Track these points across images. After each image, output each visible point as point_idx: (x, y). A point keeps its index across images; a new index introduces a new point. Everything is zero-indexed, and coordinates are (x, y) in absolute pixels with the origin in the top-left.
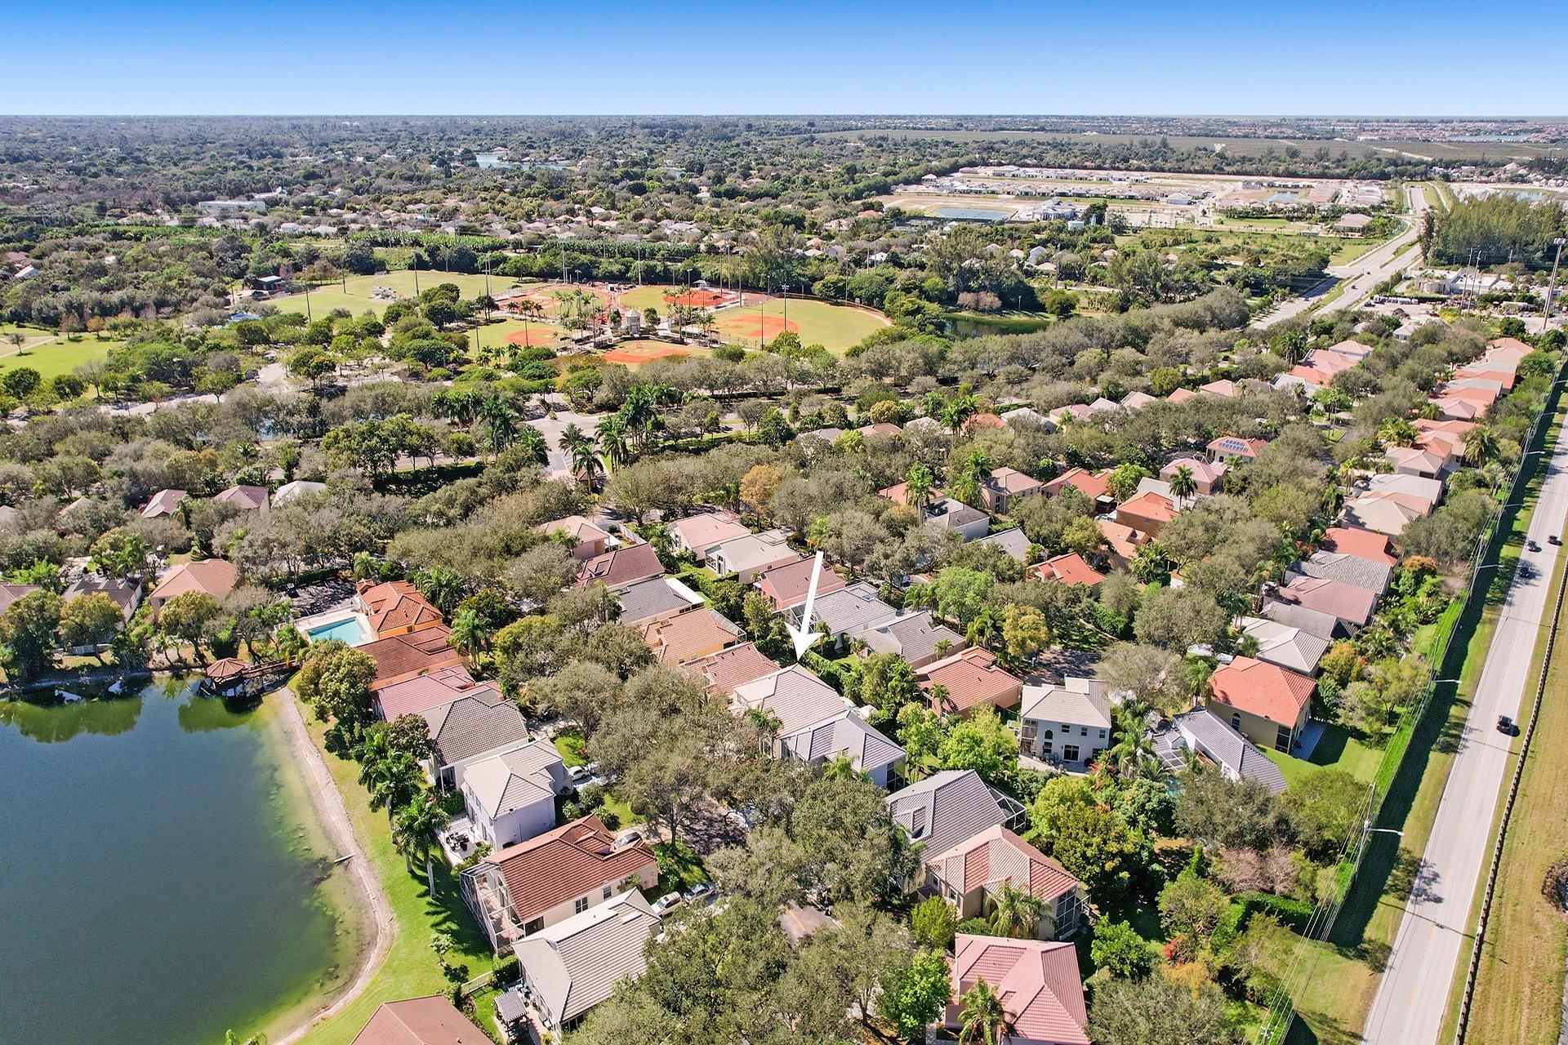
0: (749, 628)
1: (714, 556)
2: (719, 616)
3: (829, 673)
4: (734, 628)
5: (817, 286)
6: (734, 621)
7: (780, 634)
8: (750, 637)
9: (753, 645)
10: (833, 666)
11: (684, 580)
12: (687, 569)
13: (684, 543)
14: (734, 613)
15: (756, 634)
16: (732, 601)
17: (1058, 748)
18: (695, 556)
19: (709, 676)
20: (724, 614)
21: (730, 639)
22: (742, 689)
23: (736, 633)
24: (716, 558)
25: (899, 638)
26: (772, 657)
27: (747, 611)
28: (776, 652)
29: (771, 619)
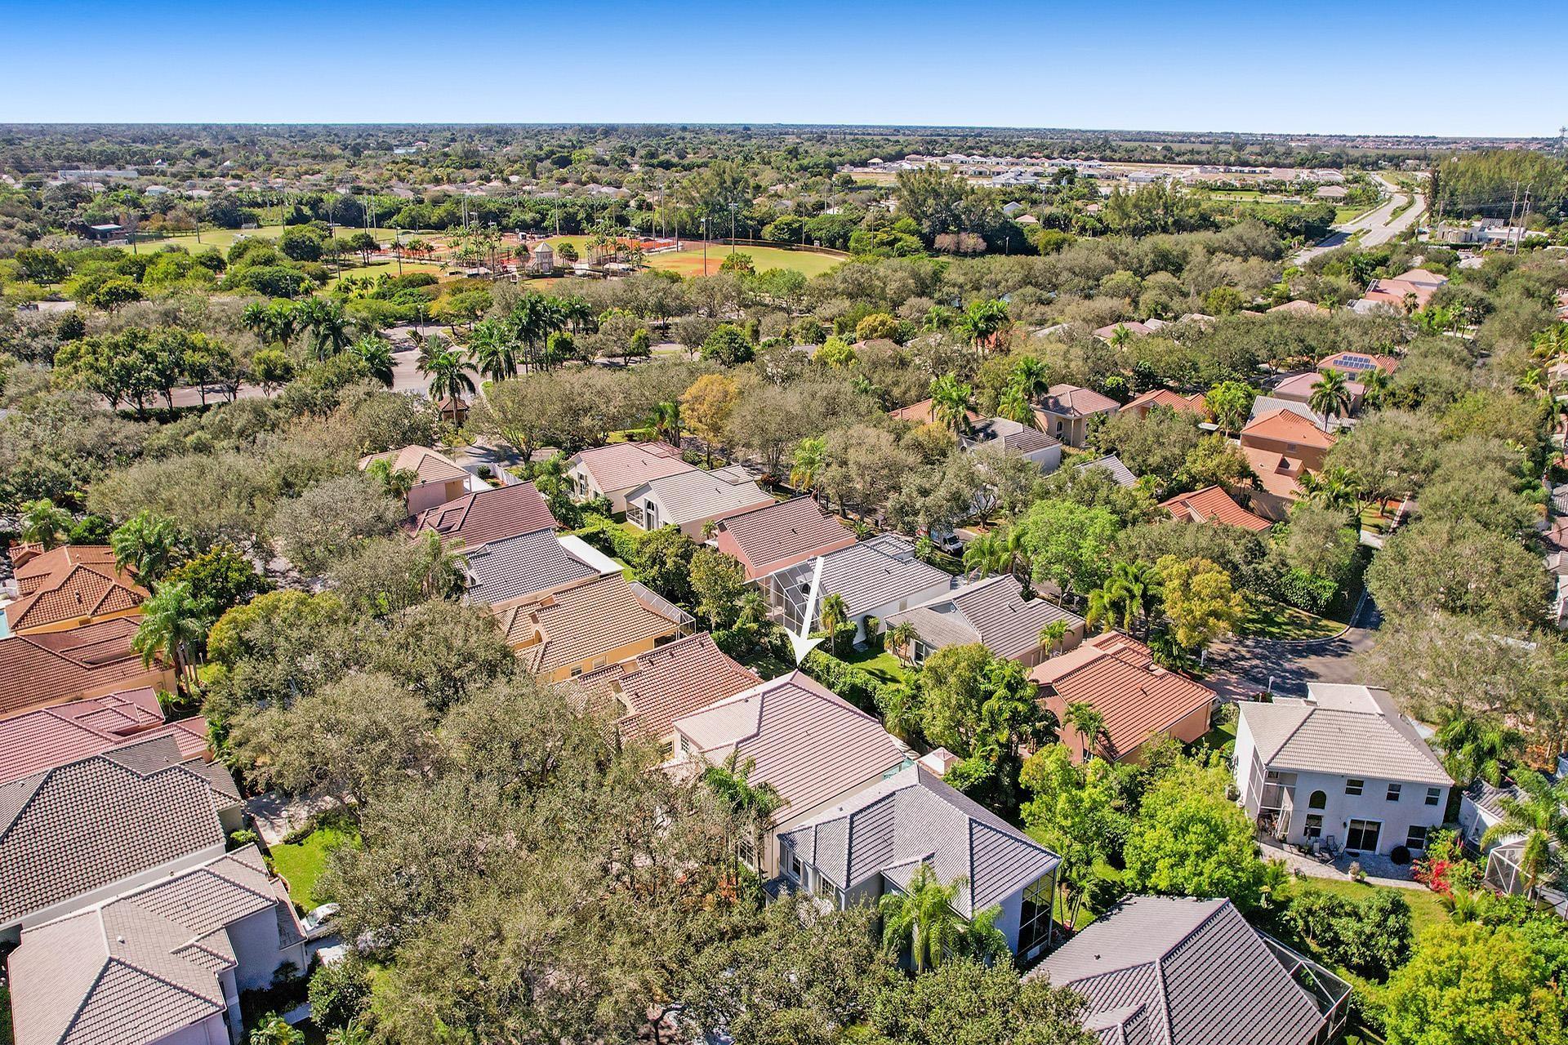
0: (700, 610)
1: (639, 503)
2: (646, 592)
3: (853, 687)
4: (675, 612)
5: (767, 231)
6: (673, 599)
7: (756, 620)
8: (702, 624)
9: (710, 639)
10: (858, 673)
11: (590, 539)
12: (595, 523)
13: (593, 485)
14: (675, 588)
15: (714, 620)
16: (670, 564)
17: (1334, 827)
18: (609, 505)
19: (625, 697)
20: (656, 589)
21: (667, 630)
22: (687, 725)
23: (677, 619)
24: (643, 506)
25: (974, 619)
26: (743, 660)
27: (697, 580)
28: (750, 651)
29: (739, 593)
